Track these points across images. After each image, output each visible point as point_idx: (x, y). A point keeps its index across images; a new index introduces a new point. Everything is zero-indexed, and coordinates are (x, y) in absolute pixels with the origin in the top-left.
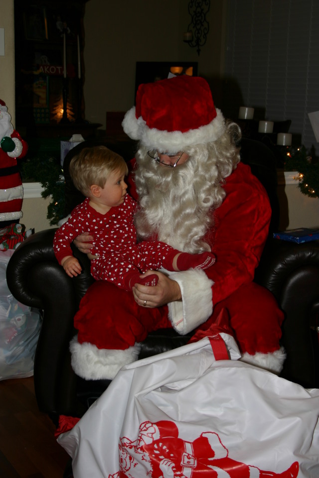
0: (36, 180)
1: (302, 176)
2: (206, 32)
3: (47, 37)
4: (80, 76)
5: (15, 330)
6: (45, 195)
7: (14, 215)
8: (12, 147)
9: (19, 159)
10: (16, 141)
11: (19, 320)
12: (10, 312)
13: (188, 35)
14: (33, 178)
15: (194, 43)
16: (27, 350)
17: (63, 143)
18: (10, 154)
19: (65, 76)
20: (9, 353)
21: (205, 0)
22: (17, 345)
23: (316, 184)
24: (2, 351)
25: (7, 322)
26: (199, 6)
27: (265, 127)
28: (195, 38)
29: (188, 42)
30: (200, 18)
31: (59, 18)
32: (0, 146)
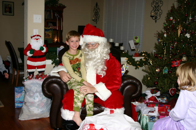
1: (127, 59)
2: (99, 17)
3: (52, 18)
4: (62, 30)
5: (43, 103)
6: (52, 64)
7: (43, 69)
8: (43, 49)
10: (44, 47)
11: (45, 100)
12: (42, 98)
13: (93, 18)
14: (49, 58)
15: (95, 21)
16: (47, 109)
17: (58, 48)
18: (43, 51)
19: (57, 29)
20: (41, 110)
21: (98, 8)
22: (44, 108)
23: (131, 61)
24: (39, 109)
25: (41, 101)
26: (96, 10)
27: (117, 44)
28: (95, 19)
29: (93, 20)
30: (97, 14)
31: (56, 13)
32: (39, 49)
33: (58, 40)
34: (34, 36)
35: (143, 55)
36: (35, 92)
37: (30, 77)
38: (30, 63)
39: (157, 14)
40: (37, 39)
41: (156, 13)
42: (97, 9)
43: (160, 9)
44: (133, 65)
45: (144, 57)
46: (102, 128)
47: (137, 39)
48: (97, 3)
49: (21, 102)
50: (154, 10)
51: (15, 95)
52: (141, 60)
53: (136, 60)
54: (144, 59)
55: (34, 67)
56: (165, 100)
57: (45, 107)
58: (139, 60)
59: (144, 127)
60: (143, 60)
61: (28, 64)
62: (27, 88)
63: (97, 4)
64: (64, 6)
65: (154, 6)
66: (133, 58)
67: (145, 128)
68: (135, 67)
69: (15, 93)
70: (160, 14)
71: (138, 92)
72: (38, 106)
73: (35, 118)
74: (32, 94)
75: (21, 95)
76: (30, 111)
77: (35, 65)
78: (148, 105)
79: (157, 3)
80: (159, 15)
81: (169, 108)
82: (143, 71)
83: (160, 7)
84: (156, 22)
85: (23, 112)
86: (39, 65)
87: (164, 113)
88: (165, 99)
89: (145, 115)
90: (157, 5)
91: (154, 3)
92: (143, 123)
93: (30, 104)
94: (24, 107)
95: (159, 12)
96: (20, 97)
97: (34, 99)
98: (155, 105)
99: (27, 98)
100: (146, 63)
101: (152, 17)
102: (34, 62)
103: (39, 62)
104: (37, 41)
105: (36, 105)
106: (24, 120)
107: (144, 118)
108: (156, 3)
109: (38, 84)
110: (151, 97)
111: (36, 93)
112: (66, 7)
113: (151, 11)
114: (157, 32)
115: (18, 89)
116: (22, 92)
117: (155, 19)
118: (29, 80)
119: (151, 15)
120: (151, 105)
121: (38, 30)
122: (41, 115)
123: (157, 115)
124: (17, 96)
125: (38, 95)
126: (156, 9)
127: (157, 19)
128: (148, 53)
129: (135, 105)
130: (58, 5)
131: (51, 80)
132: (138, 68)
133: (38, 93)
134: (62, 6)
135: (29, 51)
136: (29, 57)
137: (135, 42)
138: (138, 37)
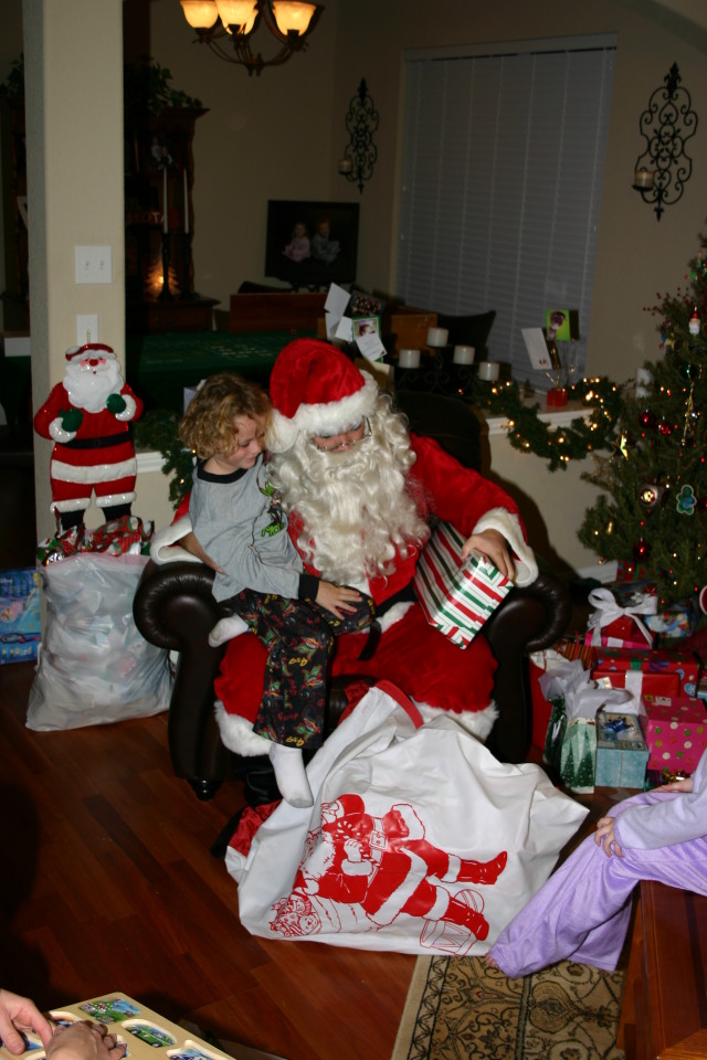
0: (154, 448)
1: (512, 423)
2: (372, 160)
3: (138, 169)
4: (187, 230)
5: (132, 659)
6: (166, 470)
7: (123, 498)
8: (122, 407)
9: (130, 423)
10: (128, 399)
11: (139, 646)
12: (128, 638)
13: (346, 164)
14: (151, 444)
15: (355, 175)
16: (148, 683)
17: (187, 391)
18: (120, 417)
19: (166, 230)
20: (125, 689)
21: (371, 112)
22: (136, 678)
23: (531, 435)
24: (116, 686)
25: (123, 649)
26: (362, 120)
27: (464, 355)
28: (355, 168)
29: (346, 174)
30: (363, 138)
31: (155, 140)
32: (106, 406)
33: (170, 280)
34: (82, 350)
35: (589, 397)
36: (94, 609)
37: (71, 540)
38: (64, 471)
39: (666, 175)
40: (94, 363)
41: (662, 172)
42: (363, 112)
43: (682, 151)
44: (540, 454)
45: (590, 412)
46: (395, 808)
47: (560, 323)
48: (363, 83)
49: (26, 639)
50: (655, 153)
52: (578, 423)
53: (553, 428)
54: (593, 419)
55: (82, 491)
56: (682, 627)
57: (142, 674)
58: (568, 425)
59: (576, 770)
60: (587, 423)
61: (55, 476)
62: (59, 593)
63: (363, 89)
64: (198, 103)
65: (651, 135)
66: (538, 421)
67: (579, 774)
68: (548, 461)
70: (683, 177)
71: (552, 631)
72: (111, 674)
73: (96, 721)
74: (82, 623)
75: (25, 608)
76: (73, 694)
77: (89, 482)
78: (597, 664)
79: (668, 116)
80: (675, 180)
81: (691, 678)
82: (583, 483)
83: (683, 143)
84: (659, 217)
85: (42, 693)
86: (105, 480)
87: (668, 702)
88: (682, 619)
89: (582, 721)
90: (668, 129)
91: (656, 116)
92: (571, 753)
93: (74, 663)
94: (45, 673)
95: (674, 169)
96: (20, 615)
97: (94, 640)
98: (632, 664)
99: (60, 638)
100: (602, 439)
101: (642, 190)
102: (85, 468)
103: (106, 467)
104: (95, 368)
105: (103, 667)
106: (48, 729)
107: (576, 732)
108: (664, 119)
109: (109, 573)
110: (616, 622)
111: (97, 617)
112: (207, 110)
113: (640, 158)
114: (659, 297)
115: (11, 581)
116: (28, 594)
117: (653, 202)
118: (66, 555)
119: (637, 179)
120: (613, 665)
121: (95, 317)
122: (125, 707)
123: (636, 712)
124: (8, 610)
125: (111, 626)
126: (662, 150)
127: (665, 199)
128: (614, 385)
129: (541, 665)
130: (165, 103)
131: (172, 583)
132: (564, 465)
133: (108, 617)
134: (185, 105)
135: (58, 416)
136: (58, 444)
137: (552, 336)
138: (567, 313)
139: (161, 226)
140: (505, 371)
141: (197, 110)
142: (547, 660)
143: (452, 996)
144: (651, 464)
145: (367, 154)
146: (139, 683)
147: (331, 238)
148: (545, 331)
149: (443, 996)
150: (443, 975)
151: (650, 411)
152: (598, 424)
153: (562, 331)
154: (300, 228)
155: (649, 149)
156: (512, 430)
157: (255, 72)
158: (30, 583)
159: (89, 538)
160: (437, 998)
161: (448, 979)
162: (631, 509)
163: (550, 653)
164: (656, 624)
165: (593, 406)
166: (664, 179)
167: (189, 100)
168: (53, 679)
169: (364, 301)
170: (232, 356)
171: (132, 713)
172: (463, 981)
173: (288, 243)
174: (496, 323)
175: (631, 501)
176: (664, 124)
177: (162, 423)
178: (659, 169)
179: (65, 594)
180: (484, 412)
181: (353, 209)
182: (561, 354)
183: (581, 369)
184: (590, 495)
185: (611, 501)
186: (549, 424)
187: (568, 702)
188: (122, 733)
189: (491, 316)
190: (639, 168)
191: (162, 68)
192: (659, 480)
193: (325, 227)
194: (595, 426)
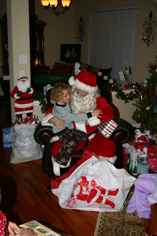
1: (117, 93)
2: (84, 34)
3: (32, 38)
4: (43, 51)
5: (34, 147)
6: (40, 105)
7: (31, 111)
8: (30, 91)
9: (32, 94)
10: (31, 89)
11: (35, 144)
12: (32, 142)
13: (78, 35)
14: (36, 99)
15: (80, 38)
16: (37, 152)
18: (30, 93)
19: (38, 51)
20: (32, 154)
21: (83, 24)
22: (35, 151)
23: (121, 95)
24: (30, 153)
25: (31, 145)
26: (81, 26)
27: (106, 78)
28: (80, 37)
29: (78, 38)
30: (82, 30)
32: (27, 91)
33: (39, 62)
35: (134, 87)
37: (20, 121)
38: (17, 105)
39: (150, 36)
40: (24, 81)
41: (149, 36)
42: (81, 24)
43: (153, 31)
44: (123, 99)
45: (134, 90)
46: (94, 179)
47: (127, 70)
48: (81, 17)
49: (10, 143)
50: (147, 32)
51: (4, 136)
52: (131, 92)
54: (134, 91)
58: (129, 93)
59: (133, 170)
60: (133, 92)
61: (16, 107)
62: (17, 133)
63: (81, 19)
65: (146, 28)
66: (122, 92)
68: (125, 101)
69: (3, 134)
70: (153, 37)
72: (29, 150)
73: (26, 161)
74: (22, 139)
75: (9, 136)
76: (21, 155)
78: (137, 146)
79: (150, 23)
80: (152, 38)
82: (133, 106)
83: (153, 29)
84: (148, 46)
85: (14, 155)
86: (27, 107)
87: (153, 154)
89: (134, 159)
90: (150, 26)
91: (147, 23)
92: (132, 166)
93: (21, 148)
94: (14, 150)
95: (151, 35)
96: (8, 138)
97: (25, 143)
98: (145, 146)
99: (18, 143)
100: (136, 96)
101: (144, 40)
102: (22, 105)
103: (27, 104)
104: (24, 82)
105: (27, 149)
106: (15, 163)
107: (133, 161)
108: (149, 24)
109: (28, 128)
110: (141, 137)
111: (26, 138)
112: (47, 24)
113: (144, 33)
114: (149, 64)
115: (6, 130)
116: (10, 133)
117: (147, 43)
118: (19, 124)
119: (143, 38)
120: (140, 146)
121: (24, 71)
122: (32, 158)
123: (146, 157)
124: (6, 137)
125: (29, 140)
126: (149, 31)
127: (150, 42)
128: (139, 84)
129: (125, 147)
130: (38, 23)
131: (42, 130)
132: (128, 102)
133: (28, 138)
134: (42, 23)
135: (16, 93)
136: (16, 99)
137: (125, 73)
138: (128, 68)
139: (37, 50)
140: (115, 81)
141: (45, 24)
142: (126, 146)
143: (107, 221)
144: (148, 101)
145: (82, 33)
146: (35, 152)
147: (75, 52)
148: (123, 72)
149: (105, 221)
150: (105, 216)
151: (147, 89)
152: (136, 92)
153: (127, 72)
154: (68, 50)
155: (146, 31)
156: (117, 94)
157: (57, 15)
158: (10, 130)
159: (23, 120)
160: (104, 221)
161: (106, 217)
162: (144, 111)
163: (126, 144)
164: (150, 137)
165: (135, 89)
166: (149, 37)
167: (43, 22)
168: (16, 152)
169: (83, 66)
170: (54, 79)
171: (34, 159)
172: (109, 217)
173: (65, 54)
174: (112, 70)
175: (144, 110)
176: (149, 25)
177: (39, 94)
178: (148, 35)
179: (18, 133)
180: (111, 90)
181: (80, 46)
182: (127, 77)
183: (132, 80)
184: (134, 108)
185: (139, 110)
186: (125, 93)
187: (131, 155)
188: (32, 163)
189: (111, 69)
190: (143, 35)
191: (37, 15)
192: (150, 105)
193: (73, 50)
194: (135, 93)
